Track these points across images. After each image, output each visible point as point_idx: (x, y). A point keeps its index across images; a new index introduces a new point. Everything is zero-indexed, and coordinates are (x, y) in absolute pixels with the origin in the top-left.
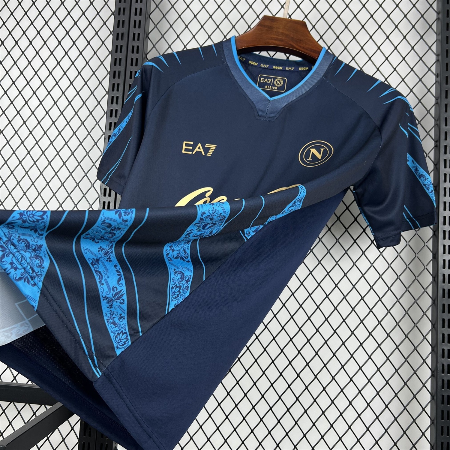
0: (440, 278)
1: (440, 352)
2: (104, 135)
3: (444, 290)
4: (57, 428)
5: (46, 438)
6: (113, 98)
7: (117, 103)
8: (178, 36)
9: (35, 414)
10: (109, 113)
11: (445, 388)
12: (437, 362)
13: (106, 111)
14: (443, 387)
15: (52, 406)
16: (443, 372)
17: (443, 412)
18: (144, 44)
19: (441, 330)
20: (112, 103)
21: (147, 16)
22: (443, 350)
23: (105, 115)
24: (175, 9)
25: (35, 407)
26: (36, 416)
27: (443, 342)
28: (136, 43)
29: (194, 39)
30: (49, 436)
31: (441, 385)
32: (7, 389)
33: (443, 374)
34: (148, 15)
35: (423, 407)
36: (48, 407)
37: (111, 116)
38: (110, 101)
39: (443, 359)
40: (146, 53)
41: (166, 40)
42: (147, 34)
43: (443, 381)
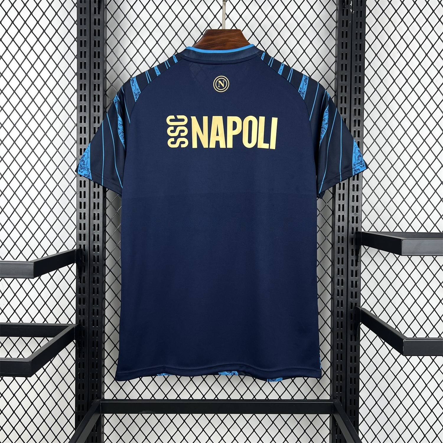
0: (336, 228)
1: (336, 281)
2: (76, 127)
3: (339, 237)
4: (58, 354)
5: (50, 362)
6: (81, 96)
7: (85, 100)
8: (132, 42)
9: (39, 345)
10: (79, 109)
11: (339, 306)
12: (334, 289)
13: (76, 106)
14: (338, 306)
15: (53, 338)
16: (338, 295)
17: (338, 323)
18: (104, 50)
19: (337, 266)
20: (81, 100)
21: (104, 25)
22: (338, 280)
23: (76, 110)
24: (127, 19)
25: (39, 339)
26: (40, 347)
27: (338, 274)
28: (97, 50)
29: (144, 44)
30: (51, 360)
31: (337, 304)
32: (17, 327)
33: (338, 297)
34: (105, 23)
35: (325, 320)
36: (50, 339)
37: (81, 111)
38: (79, 99)
39: (338, 286)
40: (106, 57)
41: (121, 46)
42: (105, 41)
43: (338, 301)
